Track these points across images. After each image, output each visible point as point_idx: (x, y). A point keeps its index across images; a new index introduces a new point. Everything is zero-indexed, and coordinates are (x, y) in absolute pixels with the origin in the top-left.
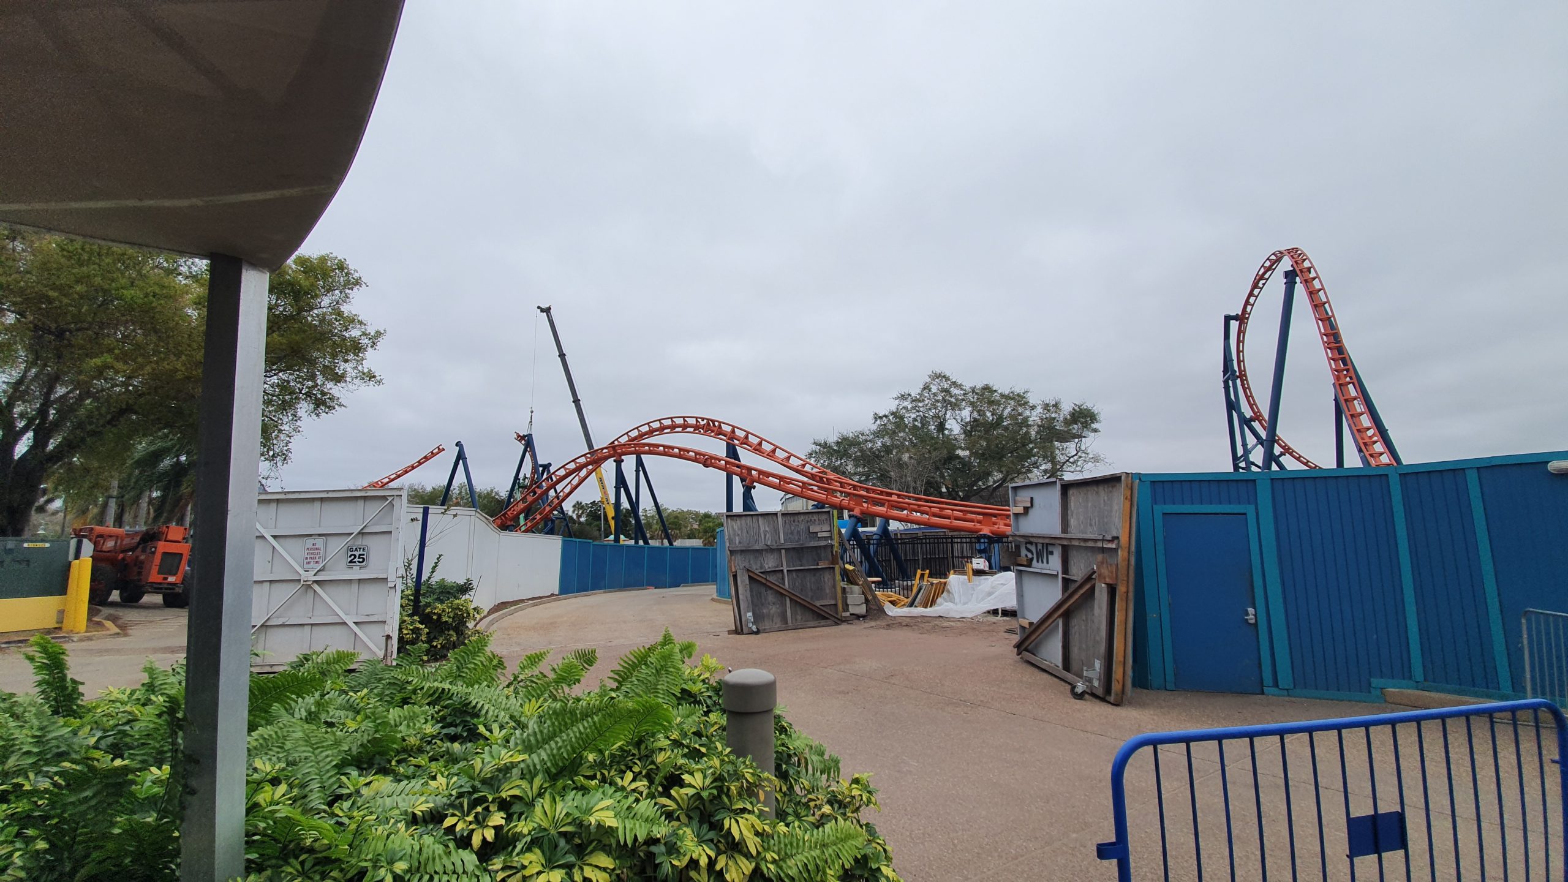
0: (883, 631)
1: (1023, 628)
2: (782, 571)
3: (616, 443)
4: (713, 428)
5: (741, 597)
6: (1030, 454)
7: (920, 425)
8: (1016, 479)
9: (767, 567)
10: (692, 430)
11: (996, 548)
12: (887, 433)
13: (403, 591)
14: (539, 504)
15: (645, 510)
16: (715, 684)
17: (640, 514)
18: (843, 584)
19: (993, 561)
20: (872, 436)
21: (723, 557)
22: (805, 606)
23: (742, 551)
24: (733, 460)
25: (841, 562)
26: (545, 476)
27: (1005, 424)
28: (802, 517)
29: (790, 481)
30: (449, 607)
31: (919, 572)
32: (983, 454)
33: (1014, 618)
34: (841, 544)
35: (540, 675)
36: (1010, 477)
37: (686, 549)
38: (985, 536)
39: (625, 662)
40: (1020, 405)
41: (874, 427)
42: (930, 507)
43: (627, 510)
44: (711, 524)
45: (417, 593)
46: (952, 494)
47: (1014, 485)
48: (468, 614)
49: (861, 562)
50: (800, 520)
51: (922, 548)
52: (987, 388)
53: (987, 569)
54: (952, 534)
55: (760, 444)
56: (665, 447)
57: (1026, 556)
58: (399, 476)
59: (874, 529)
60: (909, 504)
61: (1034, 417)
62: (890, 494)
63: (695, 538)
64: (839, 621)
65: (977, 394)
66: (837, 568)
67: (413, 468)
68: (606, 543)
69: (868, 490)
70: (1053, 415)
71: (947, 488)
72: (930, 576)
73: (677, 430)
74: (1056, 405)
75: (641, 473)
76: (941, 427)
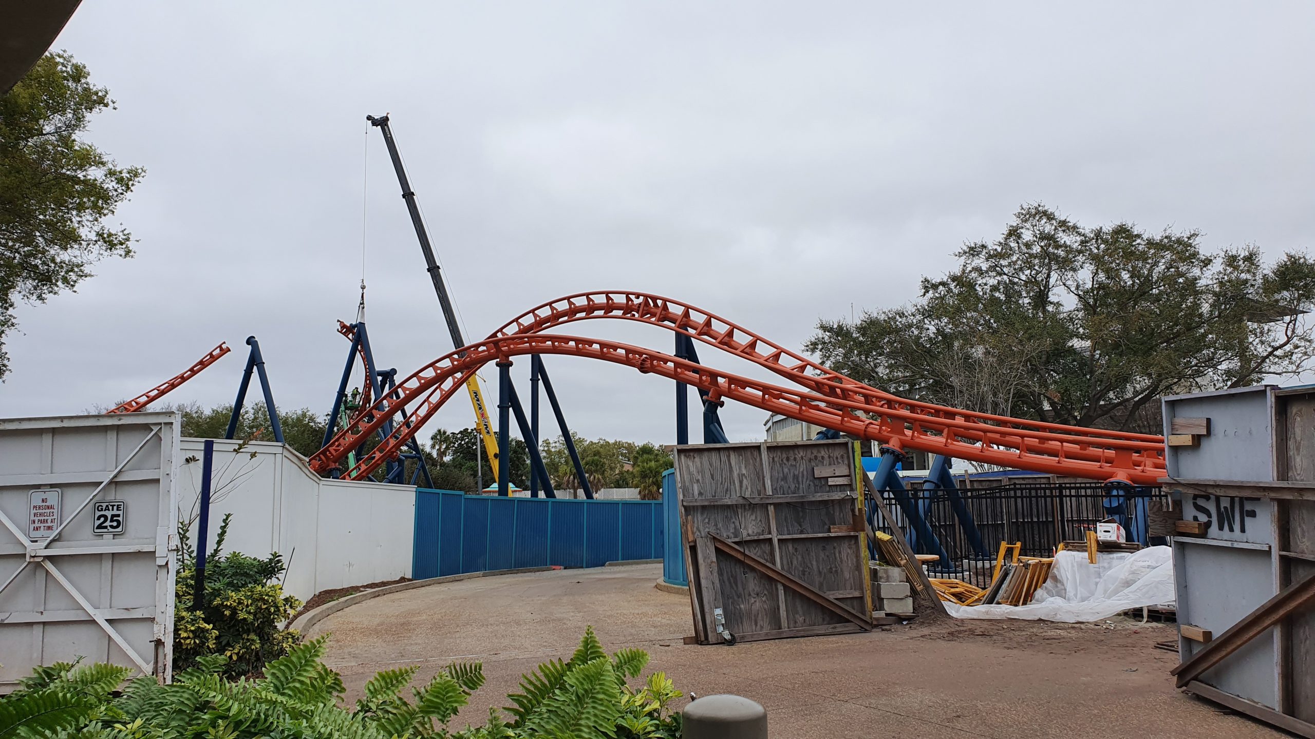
0: (943, 644)
1: (1188, 641)
2: (770, 540)
3: (500, 335)
4: (654, 310)
5: (703, 582)
6: (1200, 343)
7: (1003, 297)
8: (1175, 388)
9: (745, 533)
10: (620, 313)
11: (1140, 507)
12: (946, 313)
13: (178, 572)
14: (378, 435)
15: (547, 443)
16: (668, 720)
17: (540, 448)
18: (872, 564)
19: (1133, 529)
20: (919, 317)
21: (673, 518)
22: (809, 599)
23: (704, 508)
24: (686, 361)
25: (868, 528)
26: (386, 390)
27: (1155, 291)
28: (801, 453)
29: (780, 393)
30: (247, 597)
31: (1004, 546)
32: (1116, 346)
33: (1170, 625)
34: (869, 497)
35: (398, 702)
36: (1164, 383)
37: (613, 505)
38: (1119, 486)
39: (531, 683)
40: (1183, 260)
41: (924, 302)
42: (1022, 436)
43: (518, 442)
44: (653, 464)
45: (200, 576)
46: (1061, 414)
47: (1172, 398)
48: (277, 607)
49: (903, 528)
50: (799, 456)
51: (1008, 507)
52: (1122, 231)
53: (1122, 540)
54: (1061, 481)
55: (730, 334)
56: (578, 341)
57: (1195, 518)
58: (162, 393)
59: (925, 473)
60: (985, 431)
61: (1207, 278)
62: (952, 415)
63: (627, 485)
64: (868, 626)
65: (1105, 241)
66: (862, 536)
67: (183, 379)
68: (484, 496)
69: (913, 408)
70: (1244, 276)
71: (1052, 404)
72: (1024, 552)
73: (597, 313)
74: (1250, 258)
75: (541, 383)
76: (1041, 299)
